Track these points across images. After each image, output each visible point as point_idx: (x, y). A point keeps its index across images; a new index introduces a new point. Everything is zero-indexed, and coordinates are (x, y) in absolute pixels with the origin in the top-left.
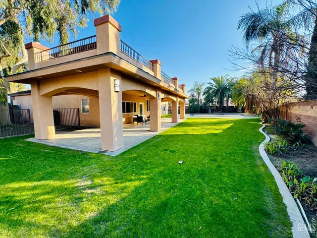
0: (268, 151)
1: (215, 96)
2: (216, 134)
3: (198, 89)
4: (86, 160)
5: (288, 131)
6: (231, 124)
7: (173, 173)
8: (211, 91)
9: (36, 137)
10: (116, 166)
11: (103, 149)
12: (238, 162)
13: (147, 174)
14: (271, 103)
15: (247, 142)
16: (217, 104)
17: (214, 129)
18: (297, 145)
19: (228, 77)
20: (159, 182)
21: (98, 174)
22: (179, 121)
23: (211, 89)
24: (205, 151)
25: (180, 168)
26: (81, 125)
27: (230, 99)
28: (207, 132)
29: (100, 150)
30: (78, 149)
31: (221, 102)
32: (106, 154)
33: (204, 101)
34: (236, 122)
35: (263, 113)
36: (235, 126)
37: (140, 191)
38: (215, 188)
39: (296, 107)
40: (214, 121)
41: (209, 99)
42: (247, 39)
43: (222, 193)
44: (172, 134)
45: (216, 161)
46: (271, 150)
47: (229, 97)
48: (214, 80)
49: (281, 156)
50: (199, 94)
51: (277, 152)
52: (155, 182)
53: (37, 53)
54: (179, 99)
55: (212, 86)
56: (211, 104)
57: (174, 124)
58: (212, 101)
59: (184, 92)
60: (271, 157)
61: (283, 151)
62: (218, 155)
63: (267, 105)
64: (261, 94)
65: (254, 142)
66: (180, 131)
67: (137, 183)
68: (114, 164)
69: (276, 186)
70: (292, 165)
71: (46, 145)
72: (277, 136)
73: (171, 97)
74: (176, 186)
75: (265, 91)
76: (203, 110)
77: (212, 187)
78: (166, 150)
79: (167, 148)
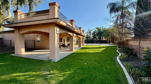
0: (120, 59)
1: (97, 35)
2: (99, 52)
3: (90, 32)
4: (44, 63)
5: (128, 51)
6: (105, 48)
7: (83, 68)
8: (95, 33)
9: (15, 54)
10: (58, 66)
11: (50, 59)
12: (109, 64)
13: (72, 69)
14: (121, 39)
15: (112, 56)
16: (98, 39)
17: (97, 50)
18: (131, 57)
19: (103, 28)
20: (78, 71)
21: (51, 69)
22: (82, 46)
23: (95, 32)
24: (95, 59)
25: (86, 66)
26: (36, 48)
27: (104, 37)
28: (95, 52)
29: (49, 59)
30: (38, 59)
31: (100, 38)
32: (52, 61)
33: (92, 38)
34: (107, 47)
35: (118, 44)
36: (106, 49)
37: (71, 75)
38: (101, 73)
39: (131, 42)
40: (98, 47)
41: (94, 37)
42: (111, 13)
43: (104, 75)
44: (79, 52)
45: (100, 63)
46: (121, 59)
47: (103, 36)
48: (97, 28)
49: (125, 61)
50: (90, 35)
51: (124, 60)
52: (76, 72)
53: (19, 15)
54: (82, 37)
55: (96, 31)
56: (95, 39)
57: (80, 48)
58: (96, 38)
59: (84, 34)
60: (121, 62)
61: (126, 59)
62: (101, 61)
63: (119, 40)
64: (117, 36)
65: (115, 56)
66: (83, 51)
67: (69, 72)
68: (57, 65)
69: (124, 72)
70: (129, 64)
71: (21, 57)
72: (123, 53)
73: (78, 36)
74: (85, 73)
75: (118, 34)
76: (92, 42)
77: (100, 73)
78: (78, 59)
79: (79, 58)
